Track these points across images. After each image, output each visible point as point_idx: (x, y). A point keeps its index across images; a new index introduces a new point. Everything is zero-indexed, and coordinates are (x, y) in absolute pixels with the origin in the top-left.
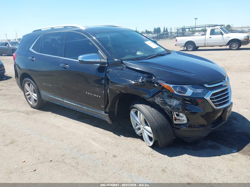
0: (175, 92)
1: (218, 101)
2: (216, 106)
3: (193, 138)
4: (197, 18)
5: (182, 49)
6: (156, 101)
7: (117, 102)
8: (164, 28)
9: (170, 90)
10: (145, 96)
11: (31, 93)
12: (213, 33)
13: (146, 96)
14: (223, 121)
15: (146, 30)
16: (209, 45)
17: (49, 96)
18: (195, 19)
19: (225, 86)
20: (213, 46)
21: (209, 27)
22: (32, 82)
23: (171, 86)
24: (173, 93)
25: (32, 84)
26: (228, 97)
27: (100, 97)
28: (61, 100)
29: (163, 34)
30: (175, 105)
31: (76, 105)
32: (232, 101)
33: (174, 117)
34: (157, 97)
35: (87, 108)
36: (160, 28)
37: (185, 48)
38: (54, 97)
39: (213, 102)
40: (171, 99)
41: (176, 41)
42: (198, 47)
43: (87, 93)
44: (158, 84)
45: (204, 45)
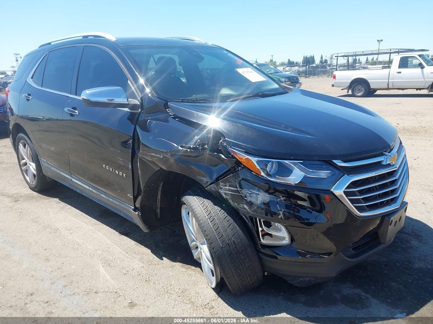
0: (263, 174)
1: (366, 200)
2: (360, 209)
3: (304, 279)
4: (382, 40)
5: (345, 92)
6: (222, 192)
7: (160, 189)
8: (322, 58)
9: (251, 169)
10: (202, 178)
11: (28, 162)
12: (404, 63)
13: (205, 180)
14: (379, 243)
15: (289, 60)
16: (396, 87)
17: (53, 168)
18: (378, 41)
19: (389, 165)
20: (403, 89)
21: (398, 52)
22: (29, 141)
23: (254, 160)
24: (258, 176)
25: (28, 144)
26: (396, 189)
27: (124, 175)
28: (69, 177)
29: (317, 67)
30: (260, 204)
31: (91, 189)
32: (406, 200)
33: (260, 229)
34: (225, 182)
35: (107, 198)
36: (313, 56)
37: (350, 91)
38: (58, 171)
39: (352, 201)
40: (254, 189)
41: (334, 77)
42: (375, 90)
43: (104, 166)
44: (228, 154)
45: (386, 87)
